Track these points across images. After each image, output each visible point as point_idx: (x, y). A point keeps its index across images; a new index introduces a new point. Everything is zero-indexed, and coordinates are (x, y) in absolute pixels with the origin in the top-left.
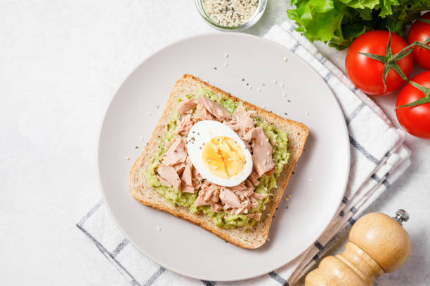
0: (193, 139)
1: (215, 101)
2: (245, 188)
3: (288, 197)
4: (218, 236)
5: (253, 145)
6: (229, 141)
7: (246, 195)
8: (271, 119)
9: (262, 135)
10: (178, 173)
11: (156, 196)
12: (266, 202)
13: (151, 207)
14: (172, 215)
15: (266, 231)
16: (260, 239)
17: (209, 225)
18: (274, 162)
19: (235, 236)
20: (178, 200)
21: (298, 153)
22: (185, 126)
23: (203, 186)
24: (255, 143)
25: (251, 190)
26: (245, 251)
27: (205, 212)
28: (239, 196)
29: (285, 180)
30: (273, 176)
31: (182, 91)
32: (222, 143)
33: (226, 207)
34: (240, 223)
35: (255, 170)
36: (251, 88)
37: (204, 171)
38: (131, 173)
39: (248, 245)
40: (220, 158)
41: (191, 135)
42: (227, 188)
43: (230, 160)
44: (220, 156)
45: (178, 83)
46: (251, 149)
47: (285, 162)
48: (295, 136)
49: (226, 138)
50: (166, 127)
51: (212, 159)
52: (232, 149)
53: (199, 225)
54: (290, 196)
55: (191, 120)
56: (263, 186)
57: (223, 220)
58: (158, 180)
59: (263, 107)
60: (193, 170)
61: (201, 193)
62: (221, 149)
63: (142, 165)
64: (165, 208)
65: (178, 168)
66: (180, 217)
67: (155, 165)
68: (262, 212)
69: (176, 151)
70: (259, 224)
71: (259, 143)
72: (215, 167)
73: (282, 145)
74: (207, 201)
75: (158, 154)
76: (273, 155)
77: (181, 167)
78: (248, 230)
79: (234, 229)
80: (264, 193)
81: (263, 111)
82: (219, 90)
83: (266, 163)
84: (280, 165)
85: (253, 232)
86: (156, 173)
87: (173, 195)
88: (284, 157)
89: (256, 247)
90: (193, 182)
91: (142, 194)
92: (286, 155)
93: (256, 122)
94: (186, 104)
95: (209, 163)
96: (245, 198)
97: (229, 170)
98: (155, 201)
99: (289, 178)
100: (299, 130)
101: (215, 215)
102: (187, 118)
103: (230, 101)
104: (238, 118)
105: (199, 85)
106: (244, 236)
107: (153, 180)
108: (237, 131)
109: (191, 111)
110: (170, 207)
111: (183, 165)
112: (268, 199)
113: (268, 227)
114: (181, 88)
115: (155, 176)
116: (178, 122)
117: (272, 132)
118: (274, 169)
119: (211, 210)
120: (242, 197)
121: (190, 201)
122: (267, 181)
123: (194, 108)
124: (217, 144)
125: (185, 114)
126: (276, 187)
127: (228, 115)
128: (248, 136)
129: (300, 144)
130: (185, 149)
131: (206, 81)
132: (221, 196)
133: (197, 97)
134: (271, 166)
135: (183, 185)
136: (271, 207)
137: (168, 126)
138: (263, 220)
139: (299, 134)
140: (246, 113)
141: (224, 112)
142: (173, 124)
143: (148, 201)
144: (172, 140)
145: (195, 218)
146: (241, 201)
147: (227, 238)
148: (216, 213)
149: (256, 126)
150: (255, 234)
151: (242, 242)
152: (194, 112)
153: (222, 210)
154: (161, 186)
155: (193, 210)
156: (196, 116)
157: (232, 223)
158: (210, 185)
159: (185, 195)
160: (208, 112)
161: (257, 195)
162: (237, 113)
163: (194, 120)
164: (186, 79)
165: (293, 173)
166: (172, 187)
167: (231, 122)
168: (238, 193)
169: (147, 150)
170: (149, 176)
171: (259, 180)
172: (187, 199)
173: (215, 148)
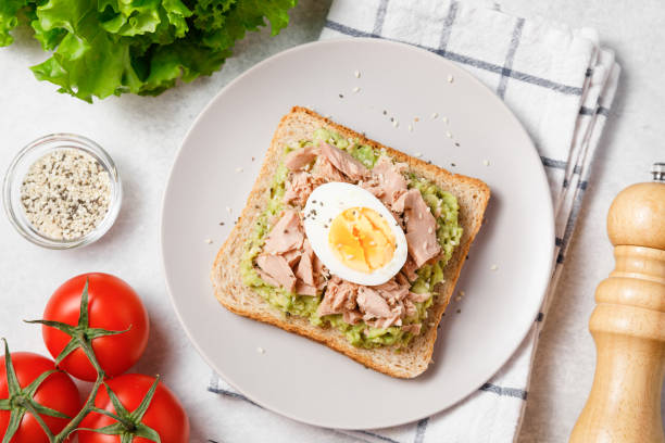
0: (314, 212)
1: (345, 149)
2: (396, 285)
3: (459, 295)
4: (354, 359)
5: (407, 219)
6: (369, 214)
7: (397, 297)
8: (432, 175)
9: (421, 202)
10: (290, 265)
11: (256, 301)
12: (428, 306)
13: (248, 317)
14: (282, 328)
15: (428, 349)
16: (420, 363)
17: (340, 343)
18: (440, 243)
19: (380, 358)
20: (291, 307)
21: (475, 226)
22: (300, 190)
23: (331, 285)
24: (410, 214)
25: (405, 288)
26: (397, 381)
27: (333, 324)
28: (387, 300)
29: (455, 268)
30: (437, 265)
31: (291, 133)
32: (360, 218)
33: (367, 317)
34: (389, 341)
35: (411, 258)
36: (397, 125)
37: (332, 262)
38: (215, 265)
39: (402, 372)
40: (357, 242)
41: (309, 206)
42: (368, 287)
43: (372, 243)
44: (357, 238)
45: (283, 120)
46: (404, 224)
47: (456, 243)
48: (469, 199)
49: (364, 210)
50: (268, 192)
51: (344, 244)
52: (375, 227)
53: (324, 343)
54: (463, 294)
55: (309, 180)
56: (423, 282)
57: (362, 335)
58: (259, 276)
59: (417, 155)
60: (314, 259)
61: (328, 295)
62: (358, 227)
63: (232, 252)
64: (270, 320)
65: (291, 258)
66: (294, 332)
67: (253, 252)
68: (423, 321)
69: (286, 232)
70: (417, 340)
71: (417, 216)
72: (351, 256)
73: (451, 216)
74: (337, 309)
75: (257, 236)
76: (437, 232)
77: (295, 256)
78: (401, 350)
79: (379, 348)
80: (424, 293)
81: (418, 162)
82: (348, 131)
83: (428, 247)
84: (449, 248)
85: (408, 352)
86: (256, 265)
87: (283, 300)
88: (454, 234)
89: (414, 375)
90: (315, 278)
91: (234, 298)
92: (457, 231)
93: (409, 181)
94: (299, 156)
95: (340, 249)
96: (397, 302)
97: (371, 260)
98: (255, 307)
99: (461, 266)
100: (476, 191)
101: (349, 328)
102: (301, 179)
103: (367, 148)
104: (381, 176)
105: (316, 123)
106: (395, 358)
107: (251, 277)
108: (381, 197)
109: (307, 167)
110: (279, 316)
111: (298, 254)
112: (431, 302)
113: (431, 344)
114: (288, 129)
115: (253, 271)
116: (288, 184)
117: (434, 197)
118: (439, 254)
119: (344, 321)
120: (392, 301)
121: (310, 308)
122: (429, 273)
123: (312, 161)
124: (352, 220)
125: (298, 171)
126: (443, 282)
127: (365, 172)
128: (399, 206)
129: (477, 212)
130: (300, 227)
131: (327, 116)
132: (360, 301)
133: (315, 144)
134: (435, 250)
135: (299, 284)
136: (435, 312)
137: (272, 190)
138: (424, 333)
139: (474, 197)
140: (393, 168)
141: (359, 168)
142: (280, 188)
143: (244, 308)
144: (279, 213)
145: (317, 333)
146: (391, 307)
147: (369, 363)
148: (350, 326)
149: (409, 187)
150: (412, 354)
151: (392, 367)
152: (311, 168)
153: (360, 321)
154: (263, 285)
155: (315, 321)
156: (315, 175)
157: (377, 340)
158: (341, 282)
159: (301, 299)
160: (334, 167)
161: (415, 295)
162: (379, 168)
163: (313, 181)
164: (296, 114)
165: (467, 258)
166: (281, 286)
167: (371, 182)
168: (386, 294)
169: (239, 228)
170: (243, 271)
171: (416, 272)
172: (305, 304)
173: (349, 226)
